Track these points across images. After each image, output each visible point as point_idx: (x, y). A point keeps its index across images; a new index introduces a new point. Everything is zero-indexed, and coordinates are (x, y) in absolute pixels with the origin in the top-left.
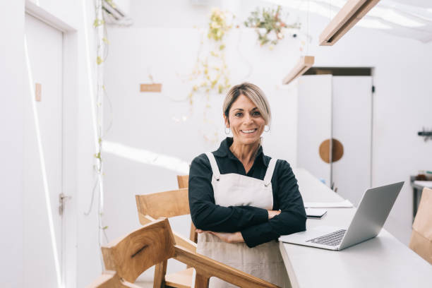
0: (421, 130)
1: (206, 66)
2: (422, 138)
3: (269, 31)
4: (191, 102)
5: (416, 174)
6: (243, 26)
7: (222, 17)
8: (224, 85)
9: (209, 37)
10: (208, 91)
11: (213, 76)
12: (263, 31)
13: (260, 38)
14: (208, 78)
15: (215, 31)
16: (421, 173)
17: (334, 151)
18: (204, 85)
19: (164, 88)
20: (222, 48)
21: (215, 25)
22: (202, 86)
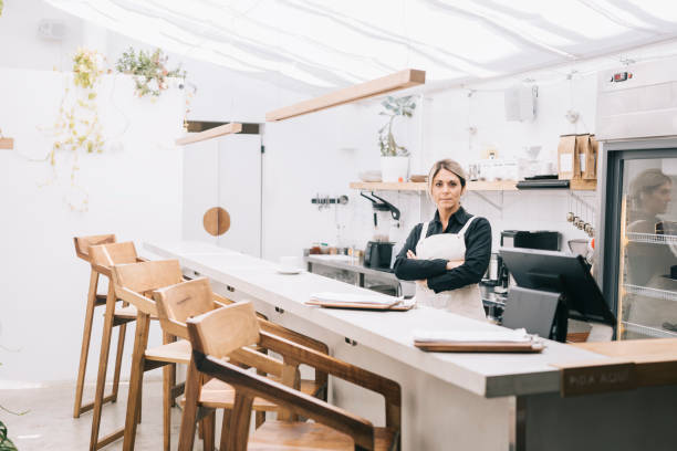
0: (315, 198)
1: (71, 118)
2: (316, 206)
3: (150, 79)
4: (52, 163)
5: (310, 246)
6: (115, 71)
7: (92, 59)
8: (95, 143)
9: (77, 84)
10: (74, 148)
11: (81, 131)
12: (142, 78)
13: (139, 87)
14: (75, 133)
15: (85, 76)
16: (316, 246)
17: (219, 222)
18: (70, 141)
19: (16, 144)
20: (91, 96)
21: (83, 68)
22: (67, 143)
